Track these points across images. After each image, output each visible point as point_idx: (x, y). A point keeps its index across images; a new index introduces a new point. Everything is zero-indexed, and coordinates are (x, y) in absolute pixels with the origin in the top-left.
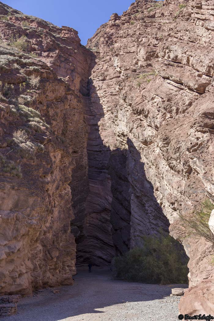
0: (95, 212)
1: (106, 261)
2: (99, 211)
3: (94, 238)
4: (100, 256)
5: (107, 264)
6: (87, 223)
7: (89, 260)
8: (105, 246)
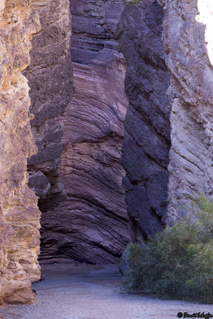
0: (85, 141)
1: (110, 252)
2: (95, 138)
3: (83, 201)
4: (97, 241)
5: (112, 260)
6: (67, 165)
7: (71, 250)
8: (107, 218)
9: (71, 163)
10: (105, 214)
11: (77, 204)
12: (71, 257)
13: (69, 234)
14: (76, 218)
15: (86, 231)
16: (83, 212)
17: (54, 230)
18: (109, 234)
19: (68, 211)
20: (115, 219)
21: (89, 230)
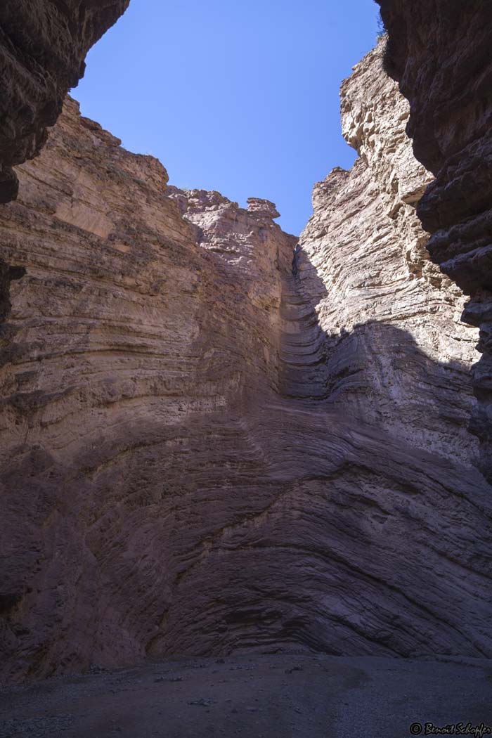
0: (315, 478)
2: (326, 473)
4: (340, 614)
5: (369, 648)
6: (293, 508)
9: (299, 506)
10: (348, 573)
11: (309, 559)
12: (303, 641)
13: (299, 604)
14: (308, 580)
15: (322, 598)
16: (317, 569)
17: (278, 596)
18: (357, 603)
19: (297, 568)
20: (364, 579)
21: (328, 596)
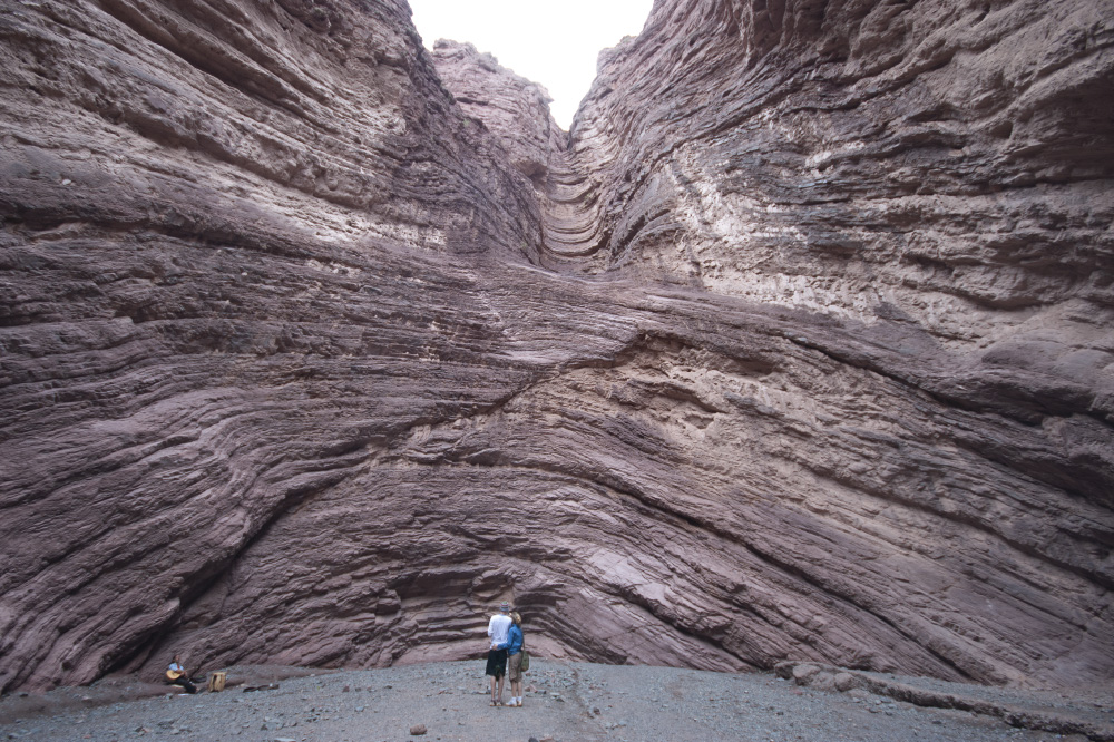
0: (587, 364)
2: (605, 356)
3: (585, 481)
9: (558, 407)
10: (640, 510)
11: (570, 489)
12: (551, 631)
13: (547, 563)
14: (567, 522)
15: (593, 553)
16: (584, 505)
17: (509, 549)
18: (659, 563)
19: (548, 502)
20: (670, 522)
21: (602, 551)
